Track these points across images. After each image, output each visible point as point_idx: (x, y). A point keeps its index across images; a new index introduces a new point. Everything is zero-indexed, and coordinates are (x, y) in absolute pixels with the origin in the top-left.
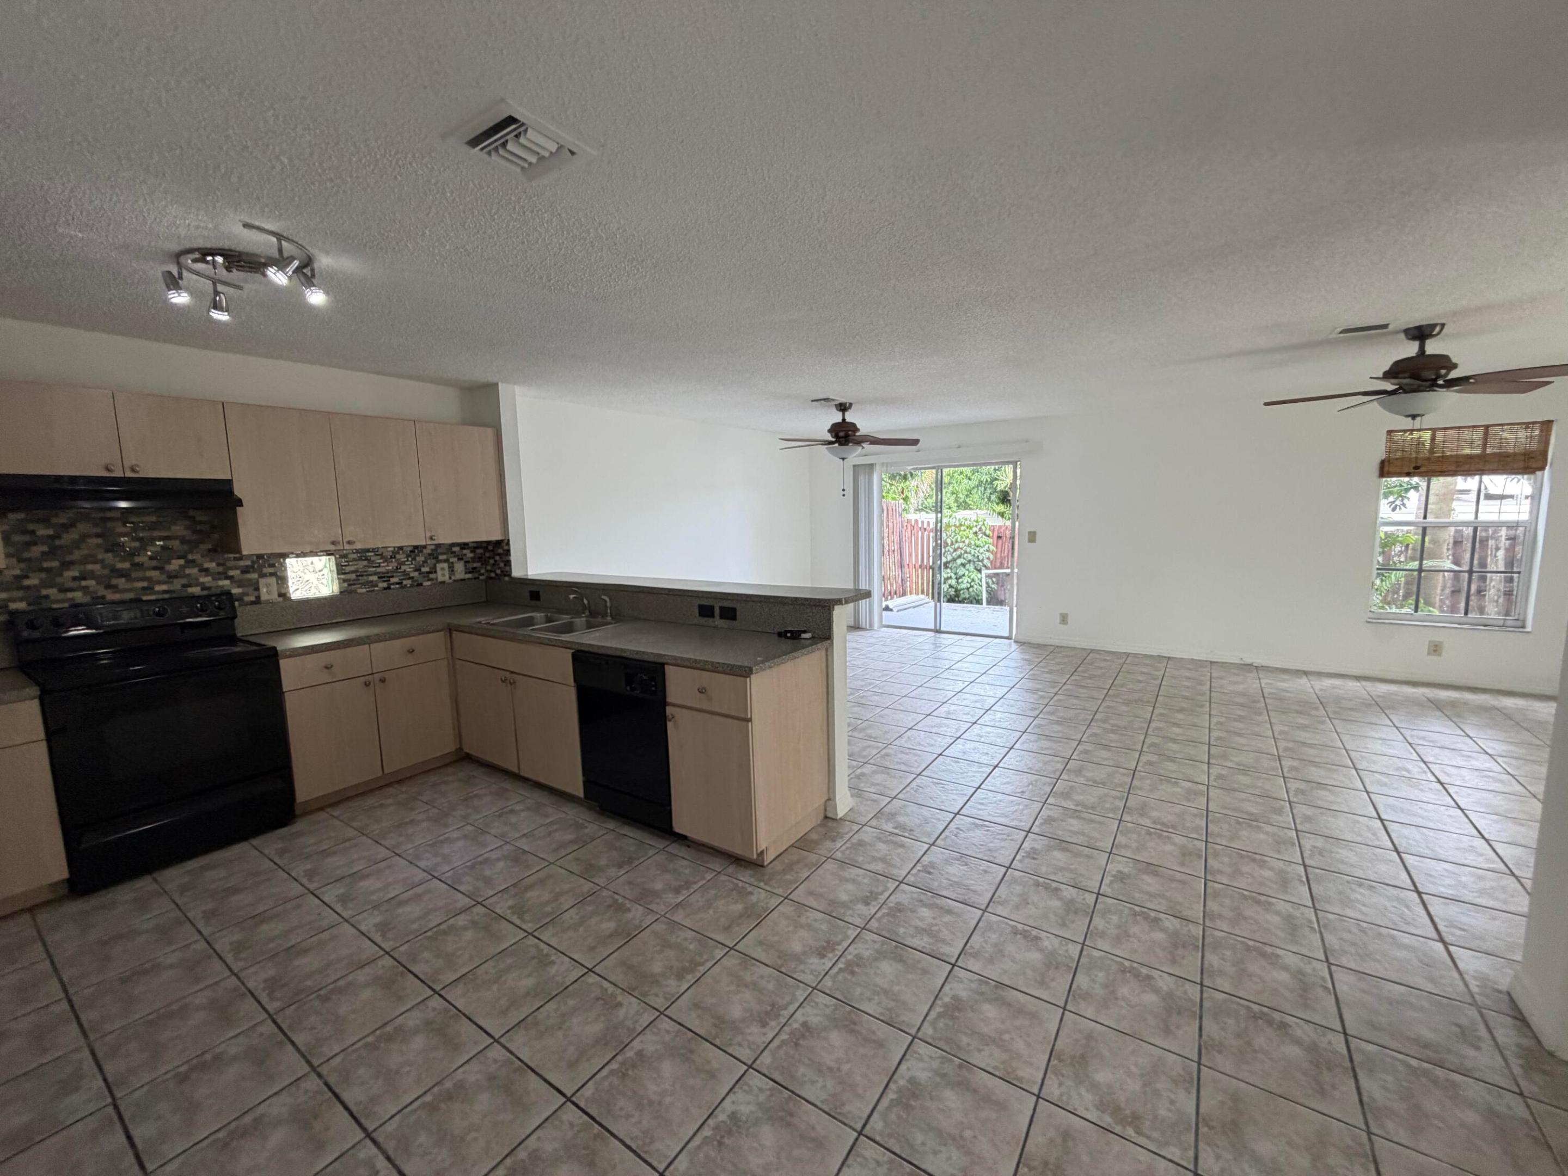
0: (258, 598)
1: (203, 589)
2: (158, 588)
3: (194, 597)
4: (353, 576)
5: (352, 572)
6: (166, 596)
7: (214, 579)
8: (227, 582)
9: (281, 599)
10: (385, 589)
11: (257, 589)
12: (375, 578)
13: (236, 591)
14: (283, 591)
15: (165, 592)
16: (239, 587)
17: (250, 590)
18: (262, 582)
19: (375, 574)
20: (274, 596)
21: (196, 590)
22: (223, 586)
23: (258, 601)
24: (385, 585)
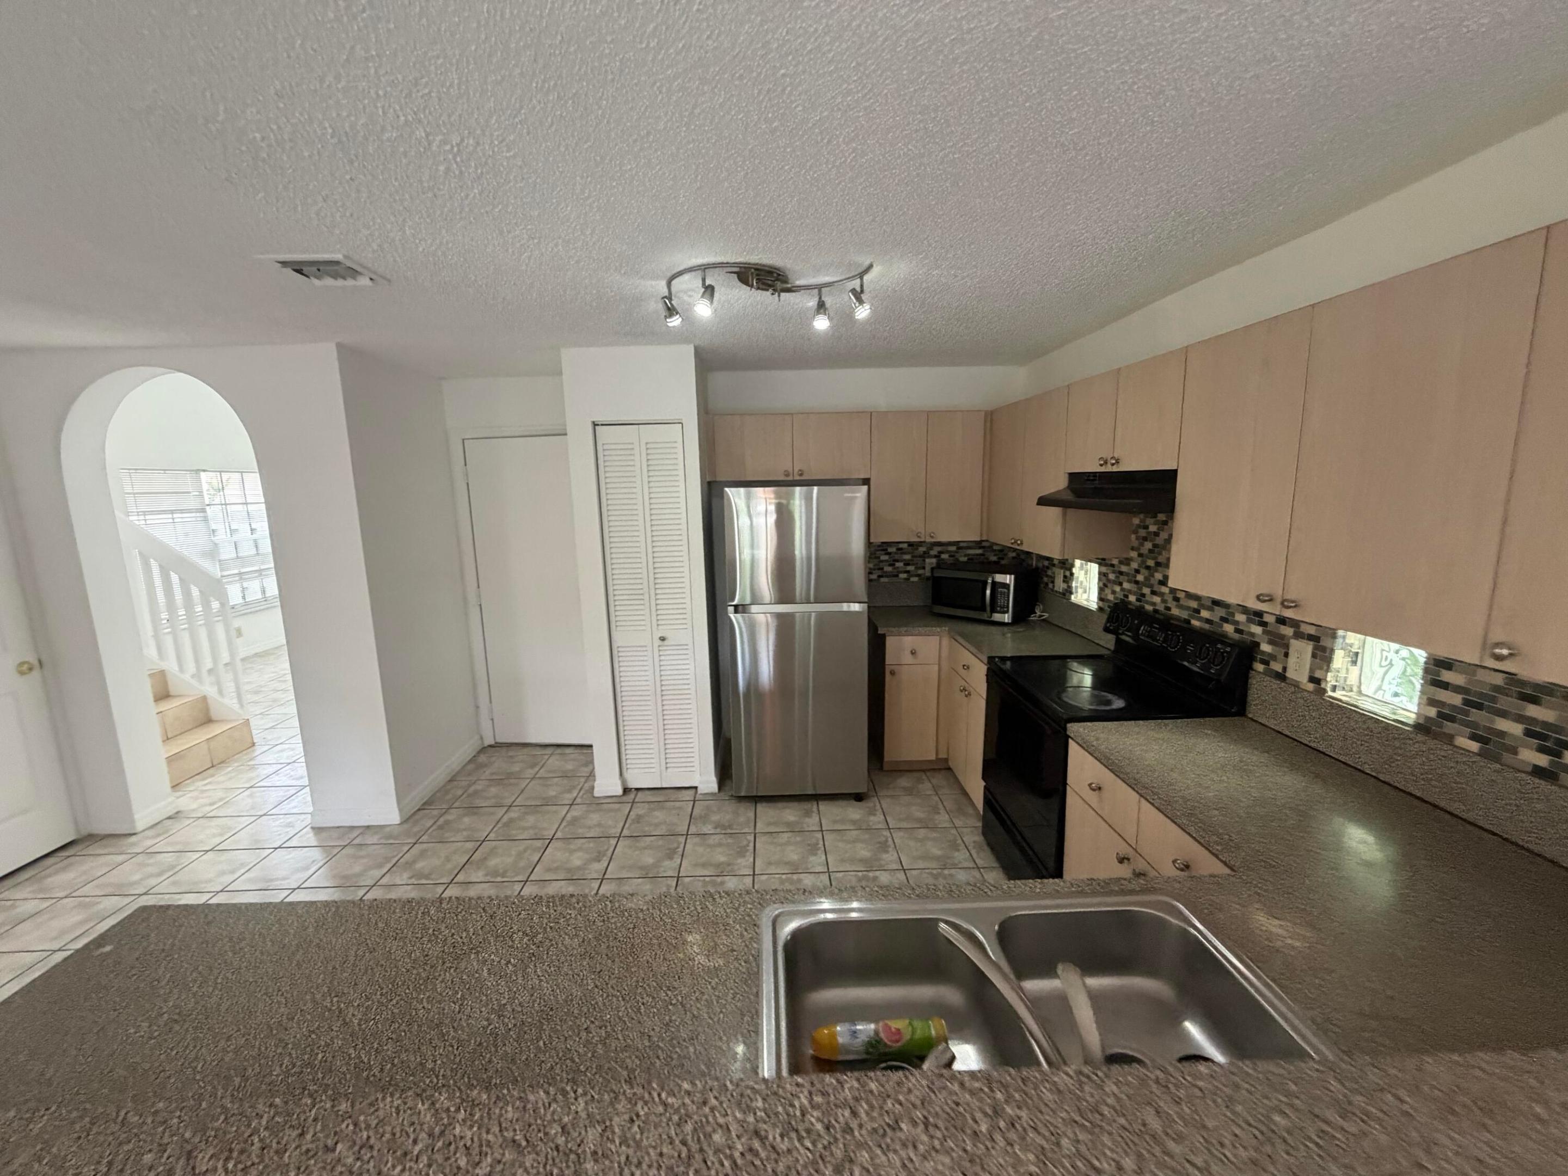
0: (1285, 669)
1: (1238, 631)
2: (1205, 614)
3: (1222, 638)
4: (1456, 700)
5: (1457, 689)
6: (1207, 626)
7: (1250, 621)
8: (1257, 630)
9: (1311, 687)
10: (1538, 771)
11: (1286, 655)
12: (1516, 729)
13: (1266, 647)
14: (1318, 674)
15: (1208, 621)
16: (1270, 642)
17: (1280, 652)
18: (1295, 644)
19: (1520, 719)
20: (1303, 679)
21: (1229, 628)
22: (1253, 635)
23: (1281, 677)
24: (1543, 760)
